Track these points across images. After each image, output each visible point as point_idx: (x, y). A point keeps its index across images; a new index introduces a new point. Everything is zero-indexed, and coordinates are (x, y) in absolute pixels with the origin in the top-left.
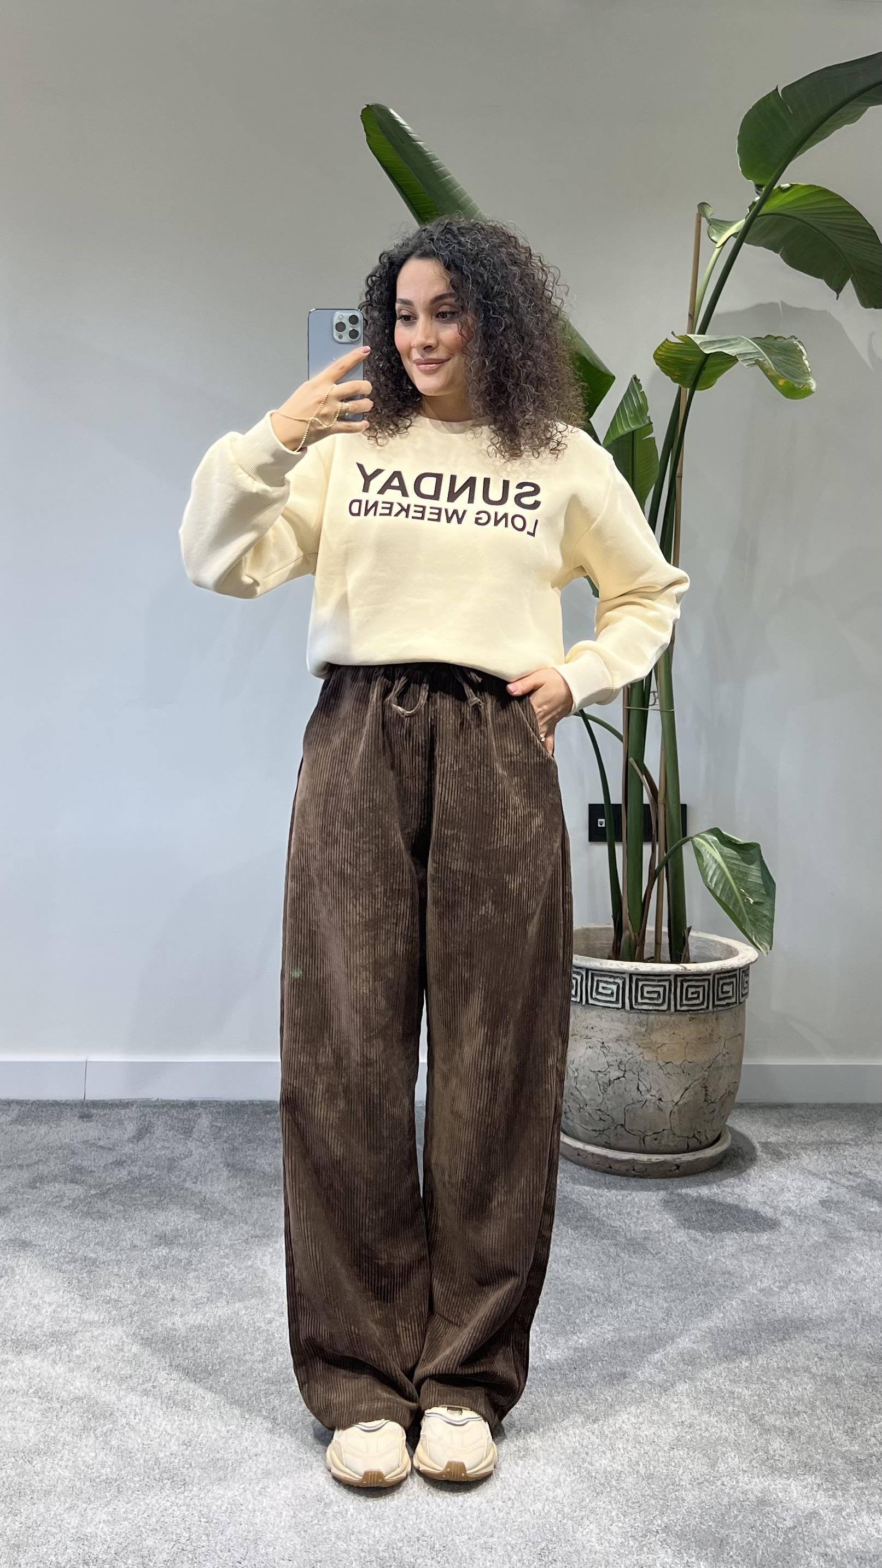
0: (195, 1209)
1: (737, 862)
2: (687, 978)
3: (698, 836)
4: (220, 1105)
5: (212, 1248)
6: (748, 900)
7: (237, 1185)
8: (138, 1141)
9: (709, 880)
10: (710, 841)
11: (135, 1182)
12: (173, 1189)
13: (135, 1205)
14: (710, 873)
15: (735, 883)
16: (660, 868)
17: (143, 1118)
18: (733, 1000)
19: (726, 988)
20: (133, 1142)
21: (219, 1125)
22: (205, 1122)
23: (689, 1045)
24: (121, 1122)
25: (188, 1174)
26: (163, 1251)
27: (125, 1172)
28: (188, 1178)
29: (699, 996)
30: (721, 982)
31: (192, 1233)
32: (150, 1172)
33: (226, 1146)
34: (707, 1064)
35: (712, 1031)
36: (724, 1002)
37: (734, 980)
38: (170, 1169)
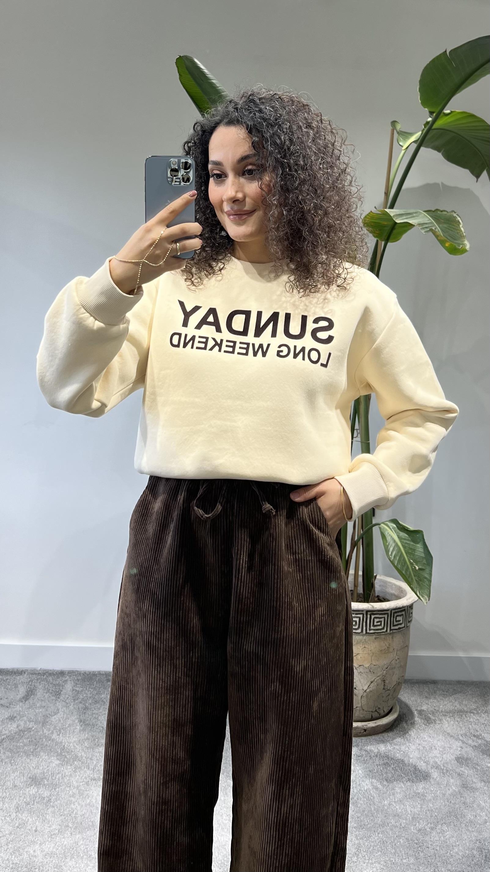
0: (57, 756)
1: (408, 542)
2: (374, 613)
3: (383, 523)
4: (80, 674)
5: (65, 788)
6: (415, 567)
7: (85, 737)
8: (25, 701)
9: (390, 553)
10: (391, 527)
11: (21, 733)
12: (44, 740)
13: (19, 752)
14: (391, 549)
15: (407, 556)
16: (358, 540)
17: (30, 683)
18: (403, 625)
19: (398, 618)
20: (22, 702)
21: (78, 689)
22: (69, 686)
23: (374, 655)
24: (16, 686)
25: (55, 727)
26: (33, 790)
27: (15, 725)
28: (55, 731)
29: (381, 625)
30: (396, 615)
31: (53, 775)
32: (31, 726)
33: (81, 705)
34: (386, 666)
35: (389, 645)
36: (397, 627)
37: (404, 613)
38: (44, 723)
